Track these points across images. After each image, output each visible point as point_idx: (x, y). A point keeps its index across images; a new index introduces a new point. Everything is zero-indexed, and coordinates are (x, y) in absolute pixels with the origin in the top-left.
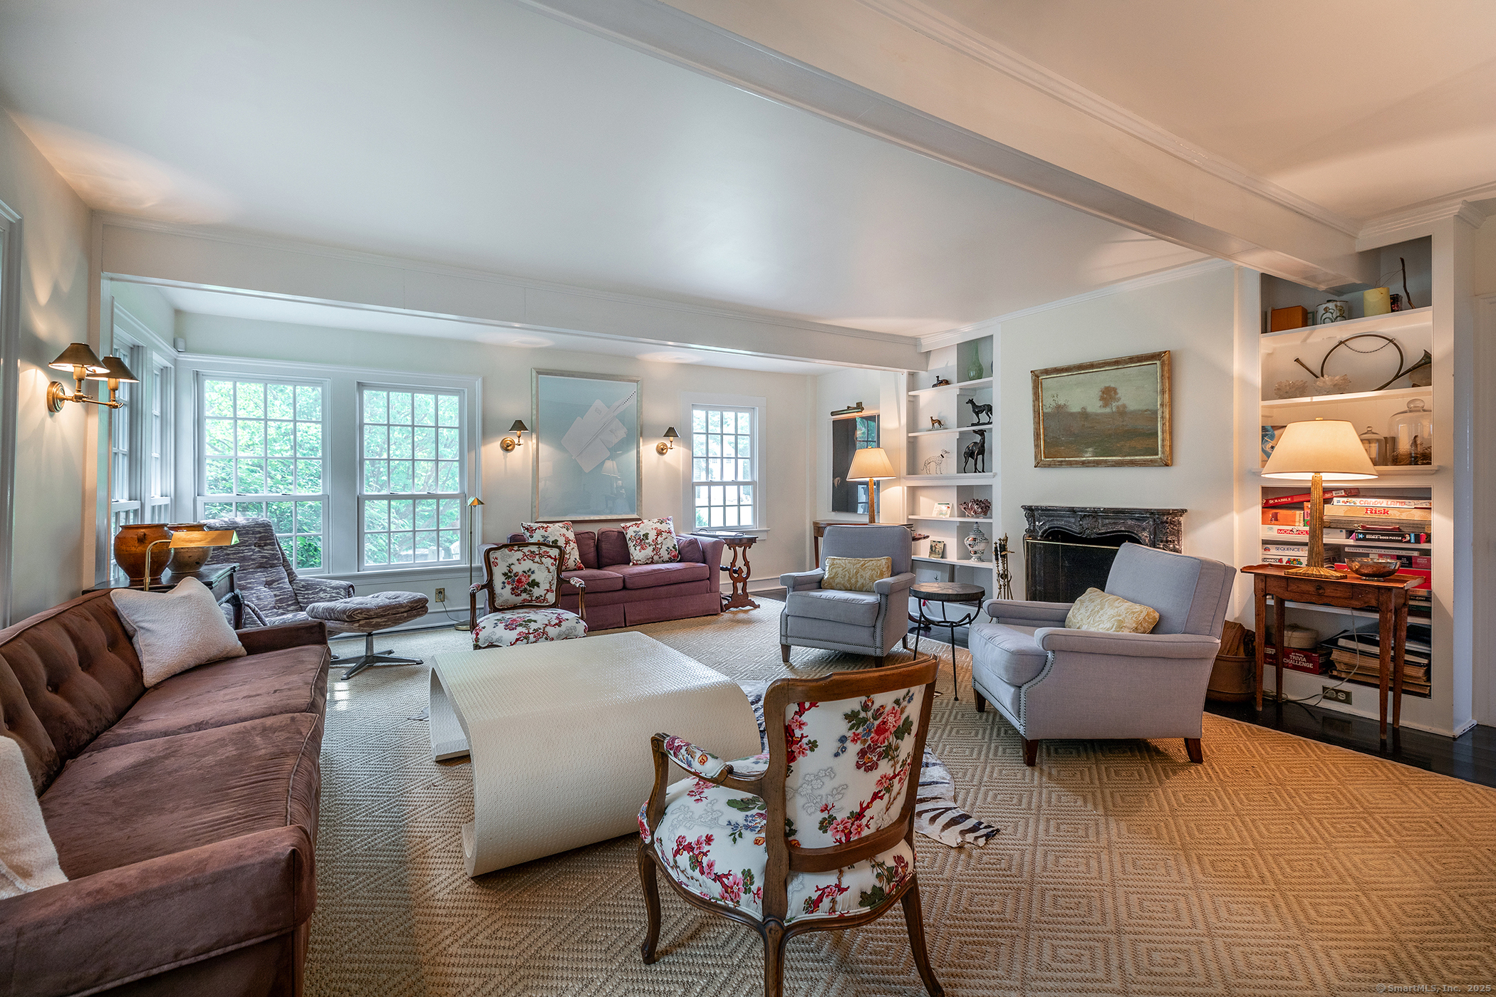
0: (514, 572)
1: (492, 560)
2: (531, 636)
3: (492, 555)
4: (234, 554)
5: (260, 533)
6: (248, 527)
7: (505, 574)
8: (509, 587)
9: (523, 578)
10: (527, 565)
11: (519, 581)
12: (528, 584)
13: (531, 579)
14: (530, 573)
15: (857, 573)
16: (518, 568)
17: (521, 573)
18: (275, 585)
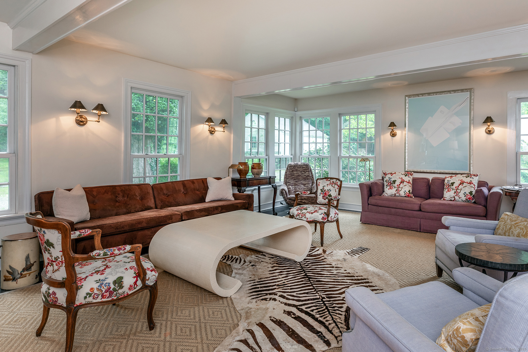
0: (324, 189)
1: (318, 183)
2: (300, 215)
3: (318, 181)
4: (296, 174)
5: (304, 168)
6: (301, 165)
7: (321, 190)
8: (322, 195)
9: (327, 192)
10: (330, 187)
11: (325, 194)
12: (328, 195)
13: (329, 193)
14: (329, 191)
15: (510, 228)
16: (326, 188)
17: (326, 190)
18: (306, 185)
